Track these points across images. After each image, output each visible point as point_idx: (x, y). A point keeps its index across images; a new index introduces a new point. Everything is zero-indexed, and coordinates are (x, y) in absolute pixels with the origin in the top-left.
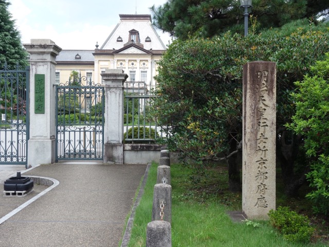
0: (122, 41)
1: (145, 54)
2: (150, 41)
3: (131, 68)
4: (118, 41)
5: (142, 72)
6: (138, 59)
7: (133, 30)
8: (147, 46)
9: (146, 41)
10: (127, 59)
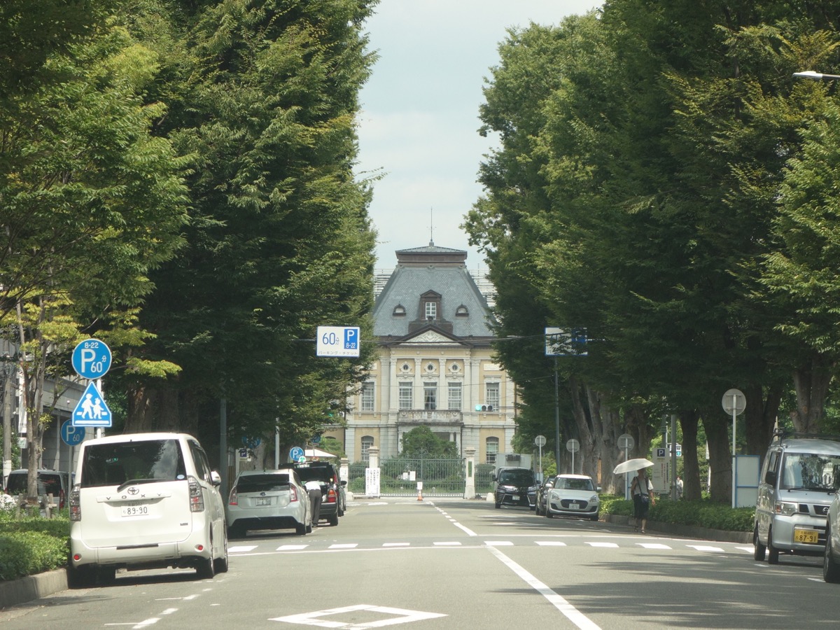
0: (403, 314)
1: (458, 347)
2: (466, 315)
3: (428, 376)
4: (395, 314)
5: (450, 384)
6: (443, 357)
7: (431, 292)
8: (460, 329)
9: (458, 315)
10: (418, 356)
